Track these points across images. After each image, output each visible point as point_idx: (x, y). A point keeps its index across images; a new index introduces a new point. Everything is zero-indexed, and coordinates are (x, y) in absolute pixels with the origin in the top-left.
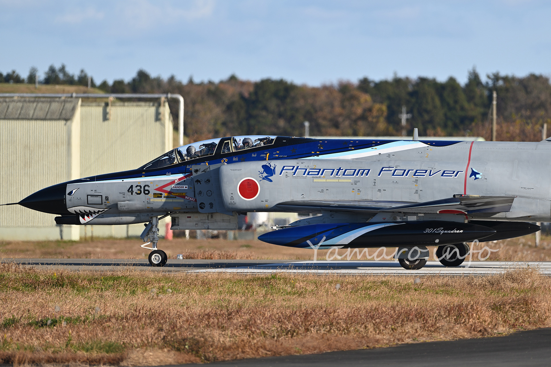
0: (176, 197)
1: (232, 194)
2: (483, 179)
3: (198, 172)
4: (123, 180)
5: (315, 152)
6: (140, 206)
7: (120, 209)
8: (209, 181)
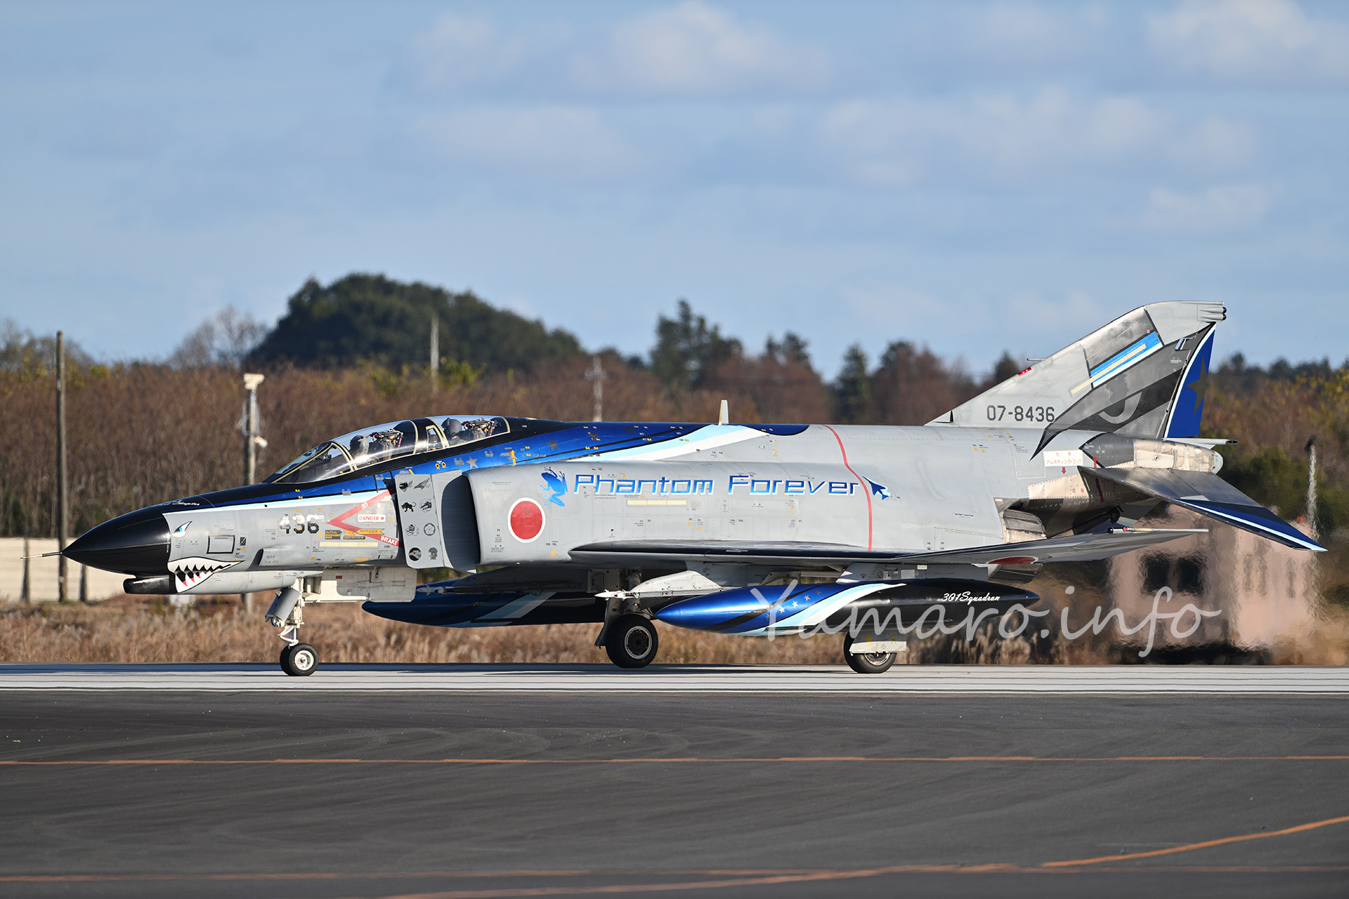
0: (364, 538)
1: (498, 530)
2: (893, 496)
3: (408, 488)
4: (266, 506)
5: (592, 448)
6: (299, 556)
7: (263, 563)
8: (429, 505)
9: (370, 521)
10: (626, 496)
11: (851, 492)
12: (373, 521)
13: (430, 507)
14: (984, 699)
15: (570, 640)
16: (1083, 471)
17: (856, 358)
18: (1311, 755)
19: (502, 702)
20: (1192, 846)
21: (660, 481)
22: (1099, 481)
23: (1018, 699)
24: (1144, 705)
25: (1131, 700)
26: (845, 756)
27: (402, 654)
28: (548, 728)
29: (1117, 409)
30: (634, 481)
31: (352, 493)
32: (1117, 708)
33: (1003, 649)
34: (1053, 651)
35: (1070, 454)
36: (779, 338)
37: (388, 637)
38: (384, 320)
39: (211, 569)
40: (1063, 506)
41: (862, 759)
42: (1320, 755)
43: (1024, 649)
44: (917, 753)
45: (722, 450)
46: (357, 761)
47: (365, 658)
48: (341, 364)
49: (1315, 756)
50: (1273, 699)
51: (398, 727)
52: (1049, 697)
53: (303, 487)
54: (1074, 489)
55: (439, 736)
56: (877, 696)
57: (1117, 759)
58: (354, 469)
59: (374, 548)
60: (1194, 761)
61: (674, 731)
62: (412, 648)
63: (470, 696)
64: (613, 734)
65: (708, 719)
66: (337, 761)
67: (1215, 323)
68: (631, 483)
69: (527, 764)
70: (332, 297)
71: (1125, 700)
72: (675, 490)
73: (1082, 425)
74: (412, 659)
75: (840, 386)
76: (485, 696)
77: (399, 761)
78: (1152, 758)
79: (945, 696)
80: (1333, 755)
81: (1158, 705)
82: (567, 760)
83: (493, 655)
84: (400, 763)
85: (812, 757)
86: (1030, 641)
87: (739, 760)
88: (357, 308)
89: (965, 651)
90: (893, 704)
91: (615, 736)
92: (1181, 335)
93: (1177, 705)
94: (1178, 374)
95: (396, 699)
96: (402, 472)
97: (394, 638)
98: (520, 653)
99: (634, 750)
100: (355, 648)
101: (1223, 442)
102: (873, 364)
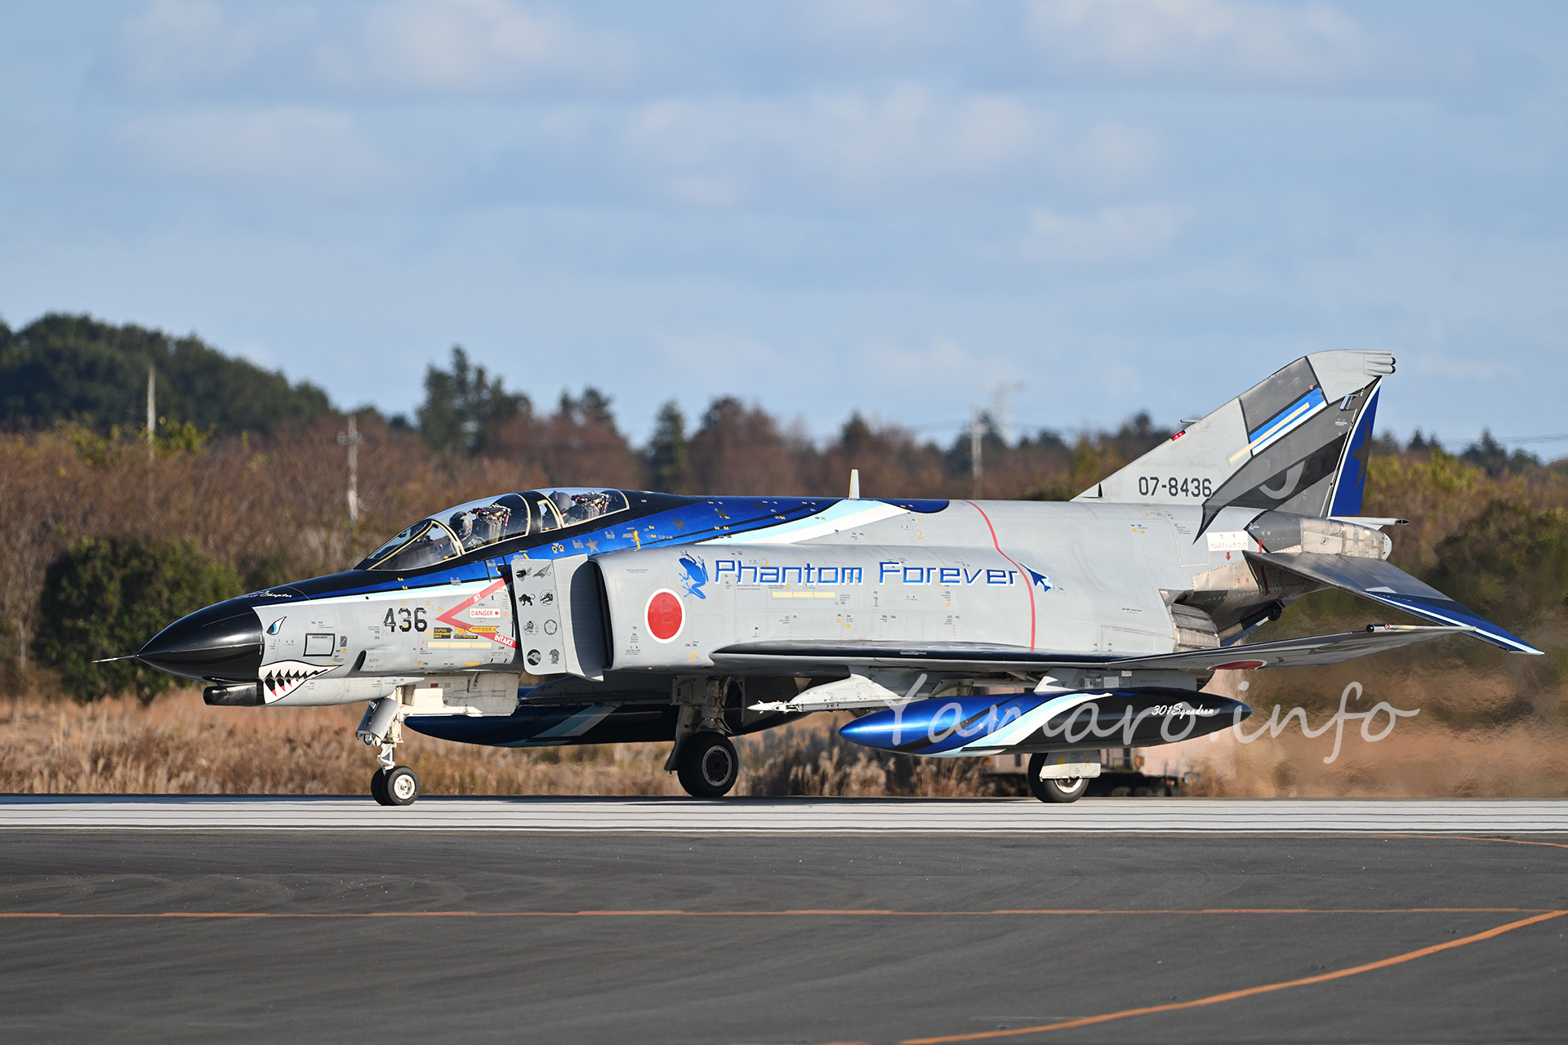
0: (477, 637)
1: (635, 628)
2: (1057, 589)
3: (526, 576)
4: (367, 598)
5: (721, 528)
6: (404, 661)
7: (364, 668)
8: (549, 597)
9: (483, 616)
10: (771, 587)
11: (1012, 582)
12: (487, 616)
13: (552, 600)
14: (829, 839)
15: (318, 765)
16: (1248, 556)
17: (671, 418)
18: (1233, 908)
19: (235, 843)
20: (1087, 1020)
21: (805, 569)
22: (1265, 570)
23: (871, 838)
24: (1025, 846)
25: (1011, 839)
26: (659, 910)
27: (111, 782)
28: (292, 875)
29: (1278, 481)
30: (778, 569)
31: (462, 582)
32: (994, 850)
33: (853, 777)
34: (914, 779)
35: (1234, 536)
36: (577, 393)
37: (95, 762)
38: (89, 371)
39: (305, 675)
40: (1228, 599)
41: (679, 912)
42: (1244, 908)
43: (878, 777)
44: (747, 905)
45: (862, 530)
46: (56, 915)
47: (66, 787)
48: (36, 427)
49: (1237, 908)
50: (1187, 840)
51: (107, 873)
52: (910, 836)
53: (407, 575)
54: (1239, 579)
55: (159, 884)
56: (698, 836)
57: (994, 912)
58: (461, 553)
59: (487, 650)
60: (1089, 916)
61: (446, 879)
62: (123, 777)
63: (196, 835)
64: (372, 881)
65: (488, 863)
66: (31, 915)
67: (1380, 377)
68: (775, 571)
69: (266, 918)
70: (25, 343)
71: (1003, 839)
72: (822, 580)
73: (1243, 501)
74: (124, 790)
75: (651, 453)
76: (214, 835)
77: (108, 916)
78: (1037, 912)
79: (781, 836)
80: (1260, 908)
81: (1044, 846)
82: (316, 913)
83: (223, 785)
84: (110, 918)
85: (616, 910)
86: (886, 768)
87: (527, 914)
88: (56, 356)
89: (806, 779)
90: (718, 845)
91: (374, 884)
92: (1346, 392)
93: (1067, 846)
94: (1342, 439)
95: (104, 839)
96: (516, 556)
97: (101, 763)
98: (257, 781)
99: (398, 903)
100: (53, 775)
101: (1391, 521)
102: (692, 425)
